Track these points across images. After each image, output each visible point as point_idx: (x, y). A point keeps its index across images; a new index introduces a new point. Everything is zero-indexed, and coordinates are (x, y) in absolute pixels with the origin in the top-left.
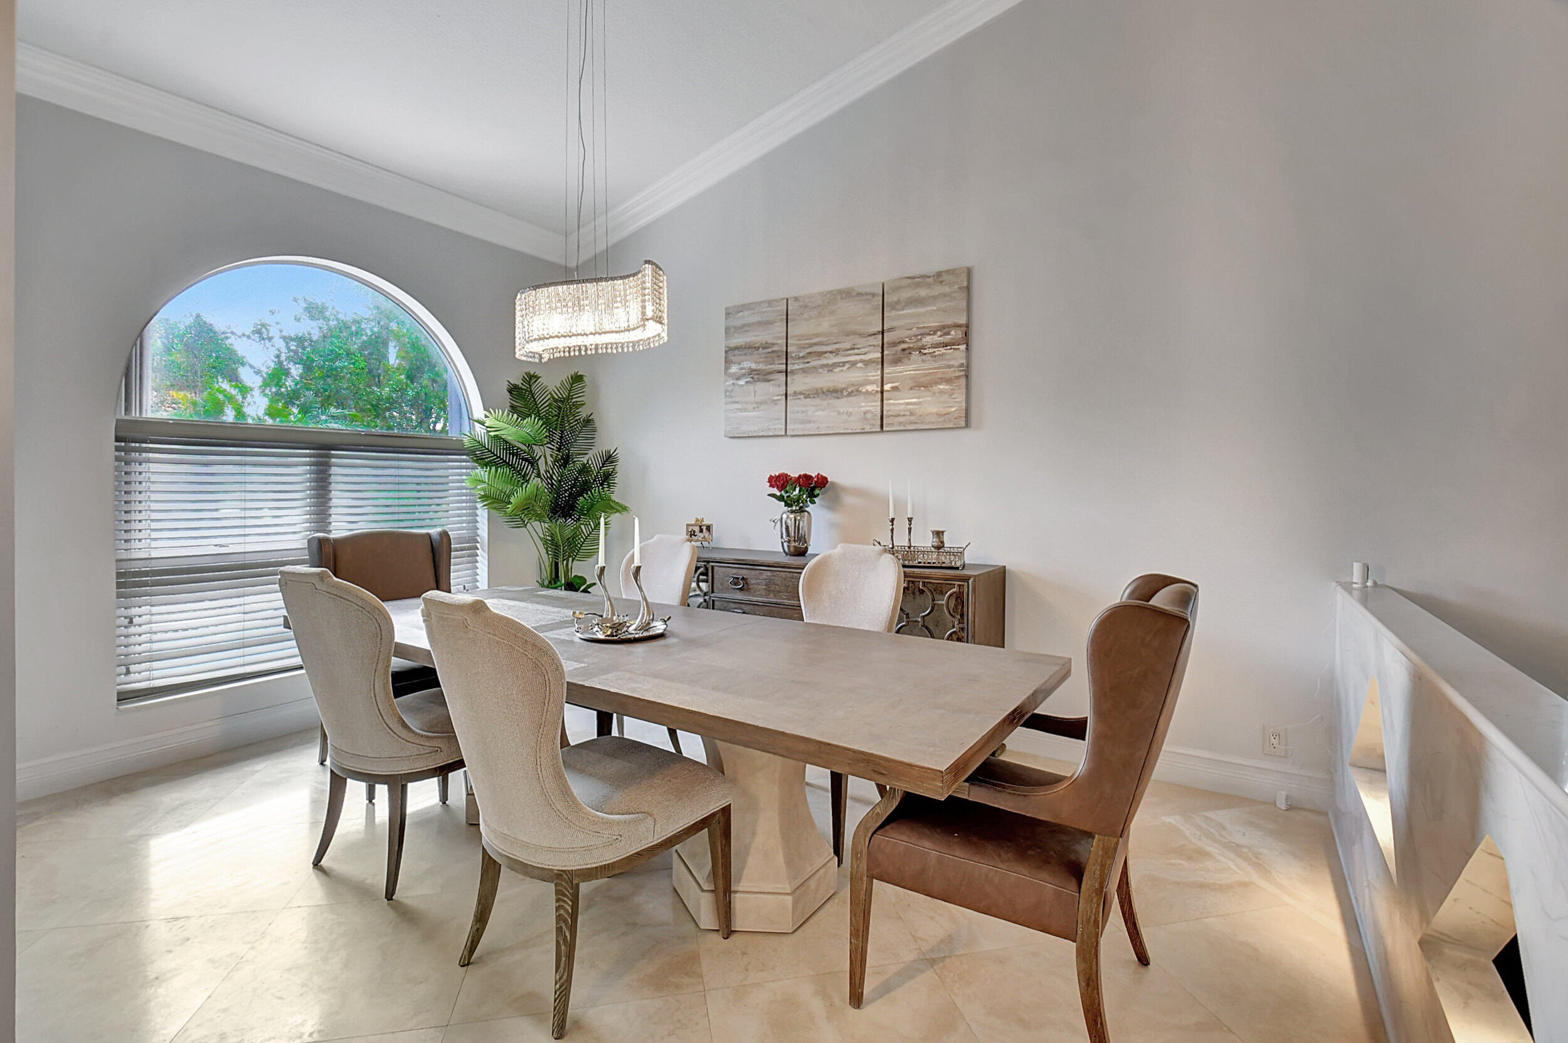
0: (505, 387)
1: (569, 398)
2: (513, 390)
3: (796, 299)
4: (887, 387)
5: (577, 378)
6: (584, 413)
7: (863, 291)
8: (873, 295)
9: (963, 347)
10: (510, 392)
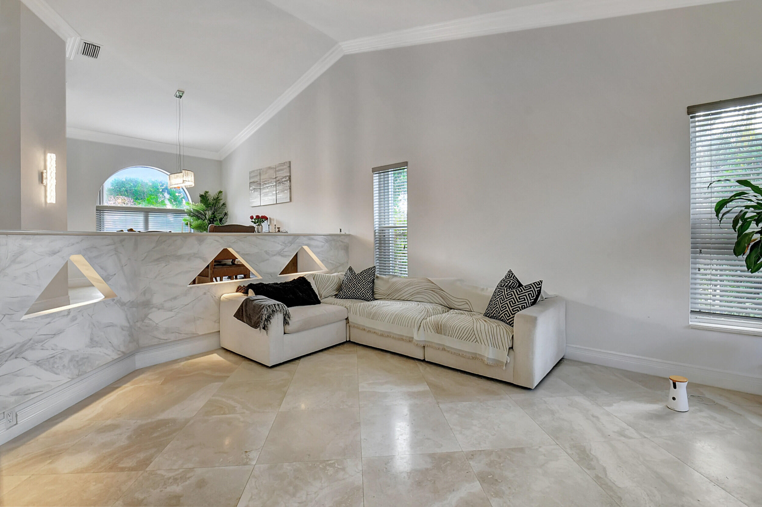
0: (199, 195)
1: (218, 198)
2: (201, 196)
3: (261, 169)
4: (277, 192)
5: (220, 192)
6: (222, 202)
7: (272, 167)
8: (274, 168)
9: (289, 181)
10: (200, 196)
